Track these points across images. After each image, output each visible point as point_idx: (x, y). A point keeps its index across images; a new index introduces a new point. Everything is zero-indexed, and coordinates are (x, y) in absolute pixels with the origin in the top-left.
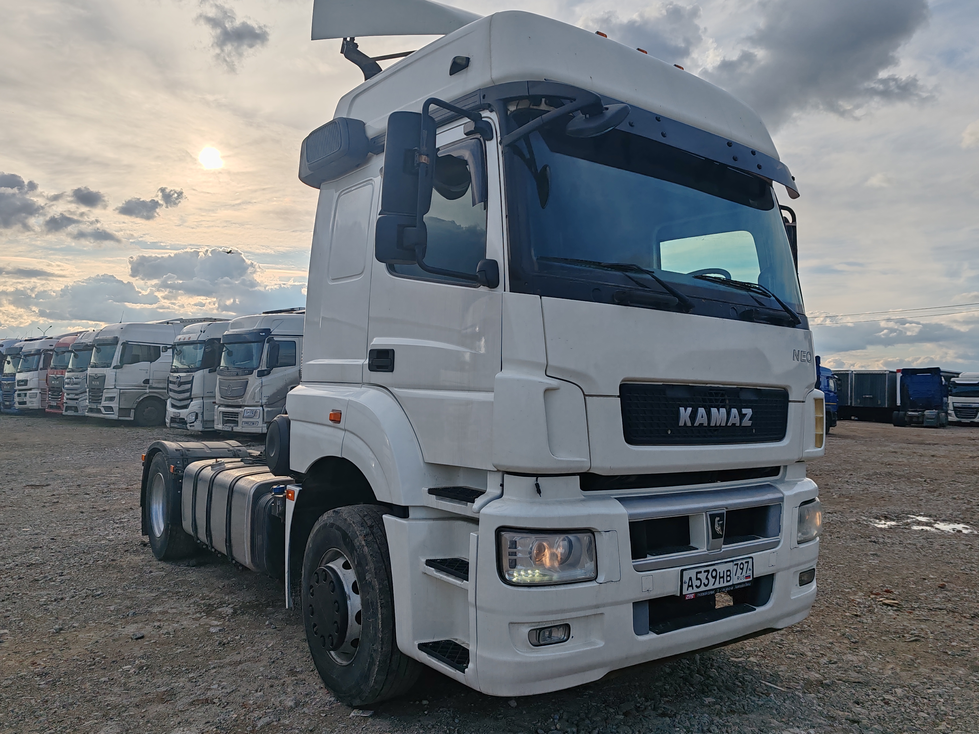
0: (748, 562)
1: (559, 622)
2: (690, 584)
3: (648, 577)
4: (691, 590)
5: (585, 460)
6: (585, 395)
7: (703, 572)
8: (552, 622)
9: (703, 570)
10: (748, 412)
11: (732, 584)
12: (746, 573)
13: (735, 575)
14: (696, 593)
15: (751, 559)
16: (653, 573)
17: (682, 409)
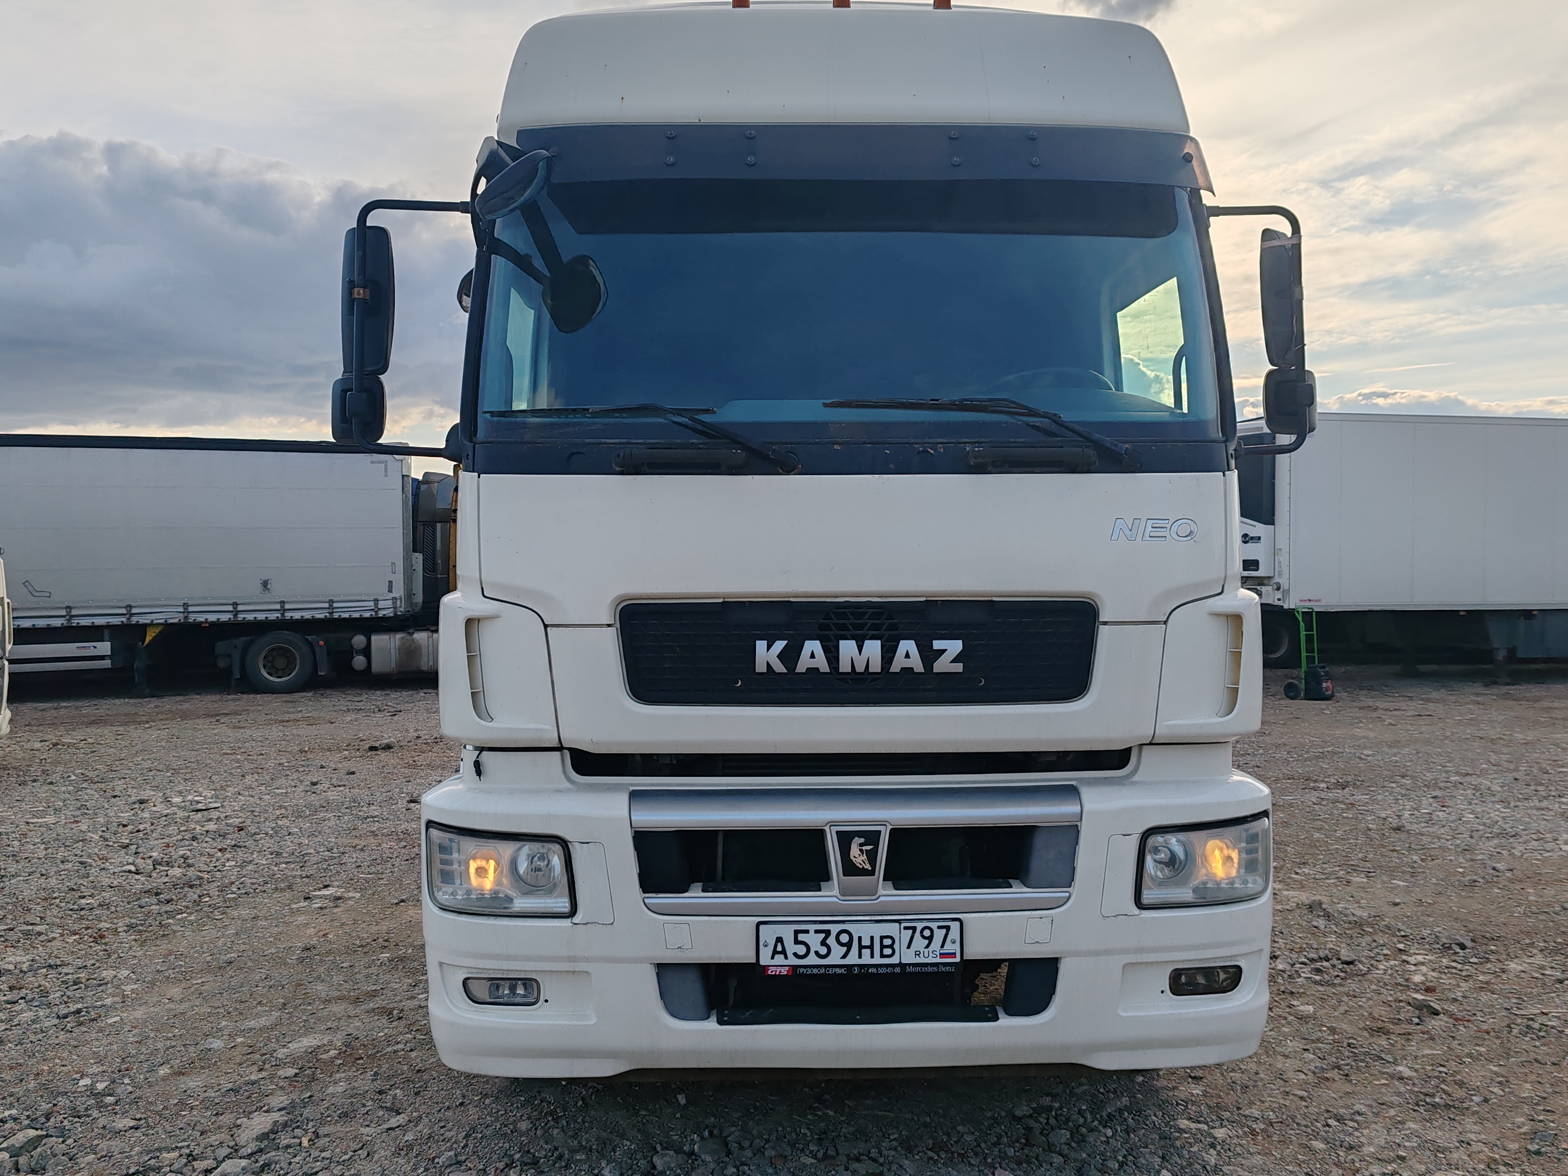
0: (948, 928)
1: (518, 973)
2: (779, 948)
3: (677, 925)
4: (779, 959)
5: (546, 727)
6: (546, 626)
7: (812, 932)
8: (505, 972)
9: (812, 928)
10: (954, 647)
11: (898, 962)
12: (942, 946)
13: (909, 947)
14: (795, 968)
15: (958, 923)
16: (690, 921)
17: (761, 645)
